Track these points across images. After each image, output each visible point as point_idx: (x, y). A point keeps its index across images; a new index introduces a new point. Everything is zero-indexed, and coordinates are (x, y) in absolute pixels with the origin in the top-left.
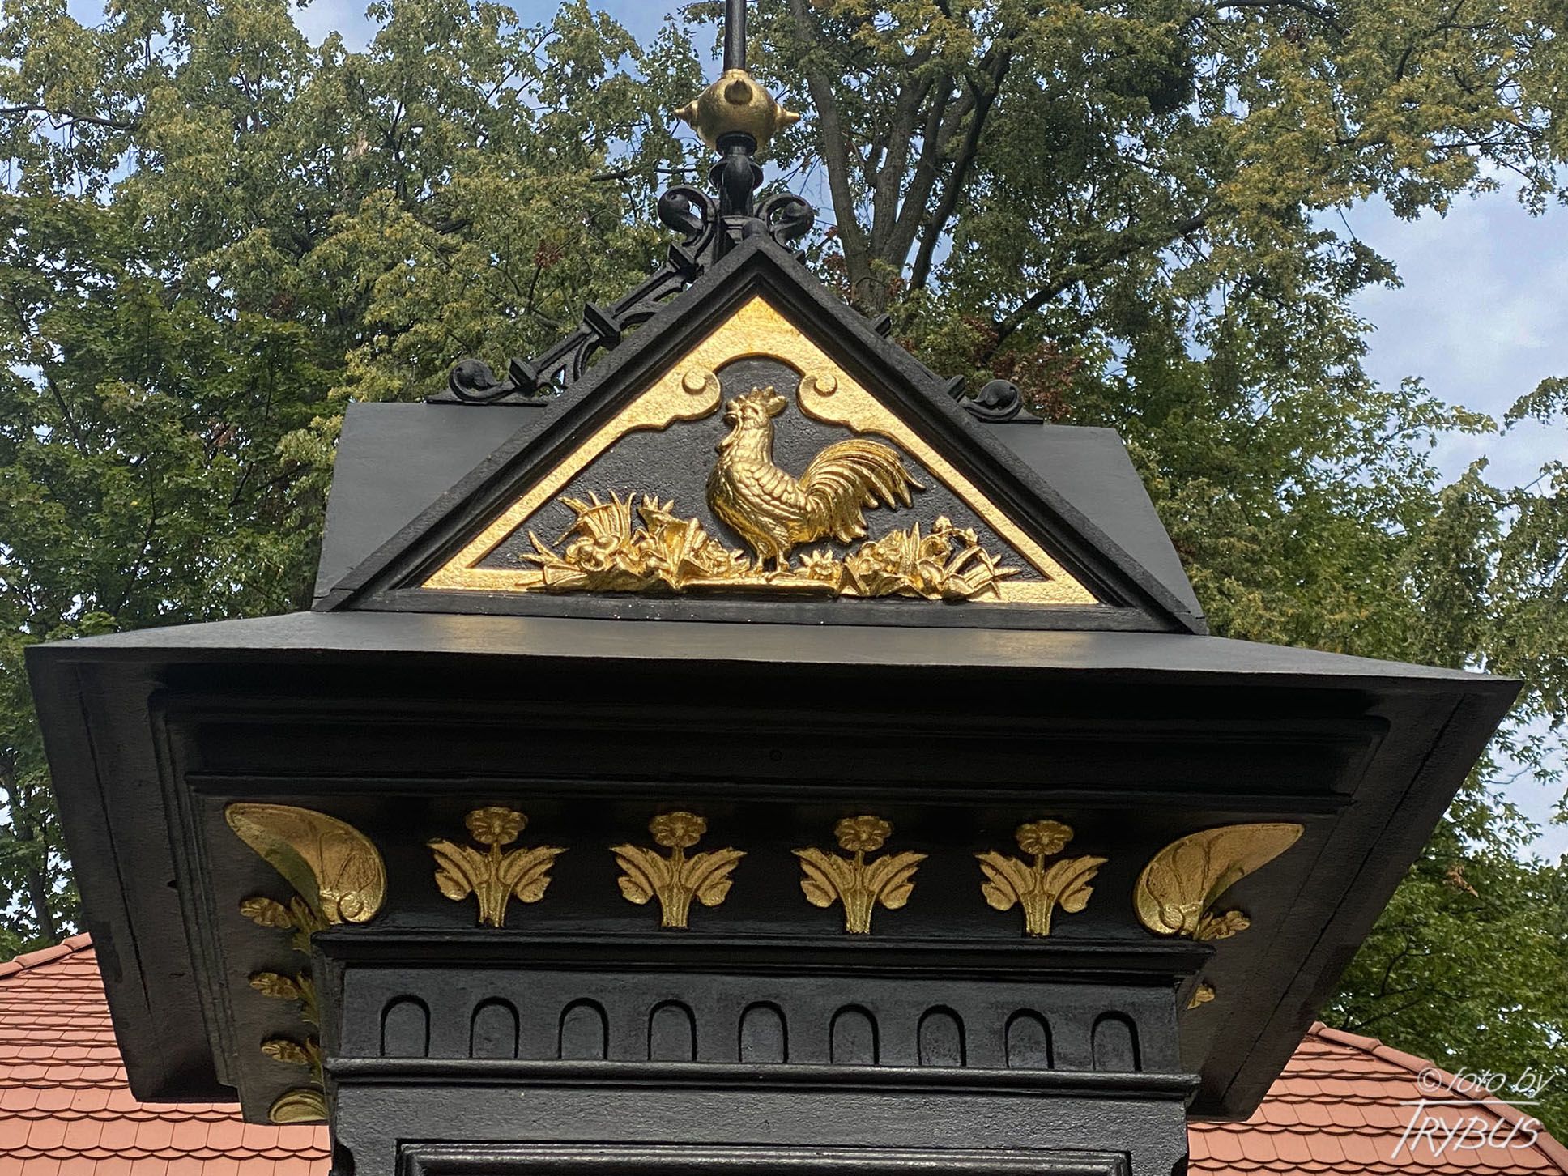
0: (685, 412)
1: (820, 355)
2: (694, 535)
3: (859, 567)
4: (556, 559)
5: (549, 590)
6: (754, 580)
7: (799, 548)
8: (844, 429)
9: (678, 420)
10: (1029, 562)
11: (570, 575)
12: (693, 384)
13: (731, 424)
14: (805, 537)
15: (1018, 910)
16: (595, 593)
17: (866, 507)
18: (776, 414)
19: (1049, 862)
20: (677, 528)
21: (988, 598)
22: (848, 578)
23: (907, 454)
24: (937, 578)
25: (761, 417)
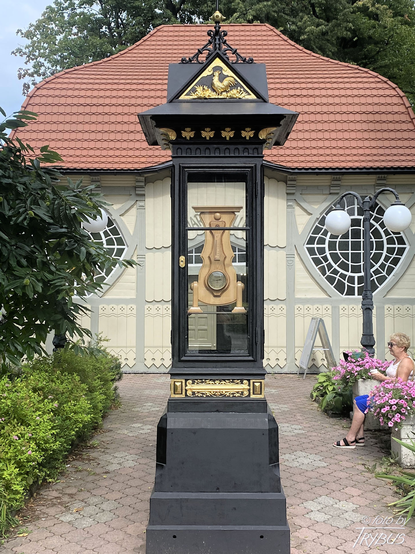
0: (209, 74)
1: (225, 66)
2: (210, 91)
3: (229, 95)
4: (194, 95)
5: (193, 99)
6: (217, 97)
7: (222, 92)
8: (228, 76)
9: (208, 75)
10: (249, 93)
11: (196, 97)
12: (210, 71)
13: (214, 76)
14: (223, 90)
15: (245, 137)
16: (198, 99)
17: (230, 86)
18: (220, 74)
19: (249, 132)
20: (207, 90)
21: (244, 98)
22: (227, 96)
23: (235, 79)
24: (238, 96)
25: (218, 75)
